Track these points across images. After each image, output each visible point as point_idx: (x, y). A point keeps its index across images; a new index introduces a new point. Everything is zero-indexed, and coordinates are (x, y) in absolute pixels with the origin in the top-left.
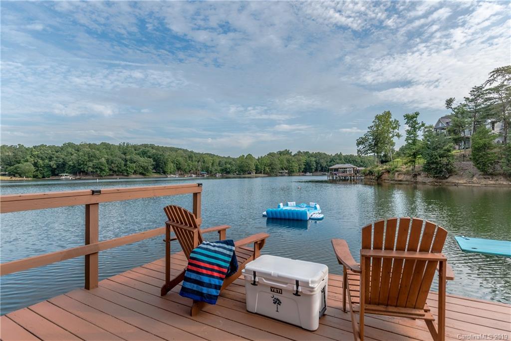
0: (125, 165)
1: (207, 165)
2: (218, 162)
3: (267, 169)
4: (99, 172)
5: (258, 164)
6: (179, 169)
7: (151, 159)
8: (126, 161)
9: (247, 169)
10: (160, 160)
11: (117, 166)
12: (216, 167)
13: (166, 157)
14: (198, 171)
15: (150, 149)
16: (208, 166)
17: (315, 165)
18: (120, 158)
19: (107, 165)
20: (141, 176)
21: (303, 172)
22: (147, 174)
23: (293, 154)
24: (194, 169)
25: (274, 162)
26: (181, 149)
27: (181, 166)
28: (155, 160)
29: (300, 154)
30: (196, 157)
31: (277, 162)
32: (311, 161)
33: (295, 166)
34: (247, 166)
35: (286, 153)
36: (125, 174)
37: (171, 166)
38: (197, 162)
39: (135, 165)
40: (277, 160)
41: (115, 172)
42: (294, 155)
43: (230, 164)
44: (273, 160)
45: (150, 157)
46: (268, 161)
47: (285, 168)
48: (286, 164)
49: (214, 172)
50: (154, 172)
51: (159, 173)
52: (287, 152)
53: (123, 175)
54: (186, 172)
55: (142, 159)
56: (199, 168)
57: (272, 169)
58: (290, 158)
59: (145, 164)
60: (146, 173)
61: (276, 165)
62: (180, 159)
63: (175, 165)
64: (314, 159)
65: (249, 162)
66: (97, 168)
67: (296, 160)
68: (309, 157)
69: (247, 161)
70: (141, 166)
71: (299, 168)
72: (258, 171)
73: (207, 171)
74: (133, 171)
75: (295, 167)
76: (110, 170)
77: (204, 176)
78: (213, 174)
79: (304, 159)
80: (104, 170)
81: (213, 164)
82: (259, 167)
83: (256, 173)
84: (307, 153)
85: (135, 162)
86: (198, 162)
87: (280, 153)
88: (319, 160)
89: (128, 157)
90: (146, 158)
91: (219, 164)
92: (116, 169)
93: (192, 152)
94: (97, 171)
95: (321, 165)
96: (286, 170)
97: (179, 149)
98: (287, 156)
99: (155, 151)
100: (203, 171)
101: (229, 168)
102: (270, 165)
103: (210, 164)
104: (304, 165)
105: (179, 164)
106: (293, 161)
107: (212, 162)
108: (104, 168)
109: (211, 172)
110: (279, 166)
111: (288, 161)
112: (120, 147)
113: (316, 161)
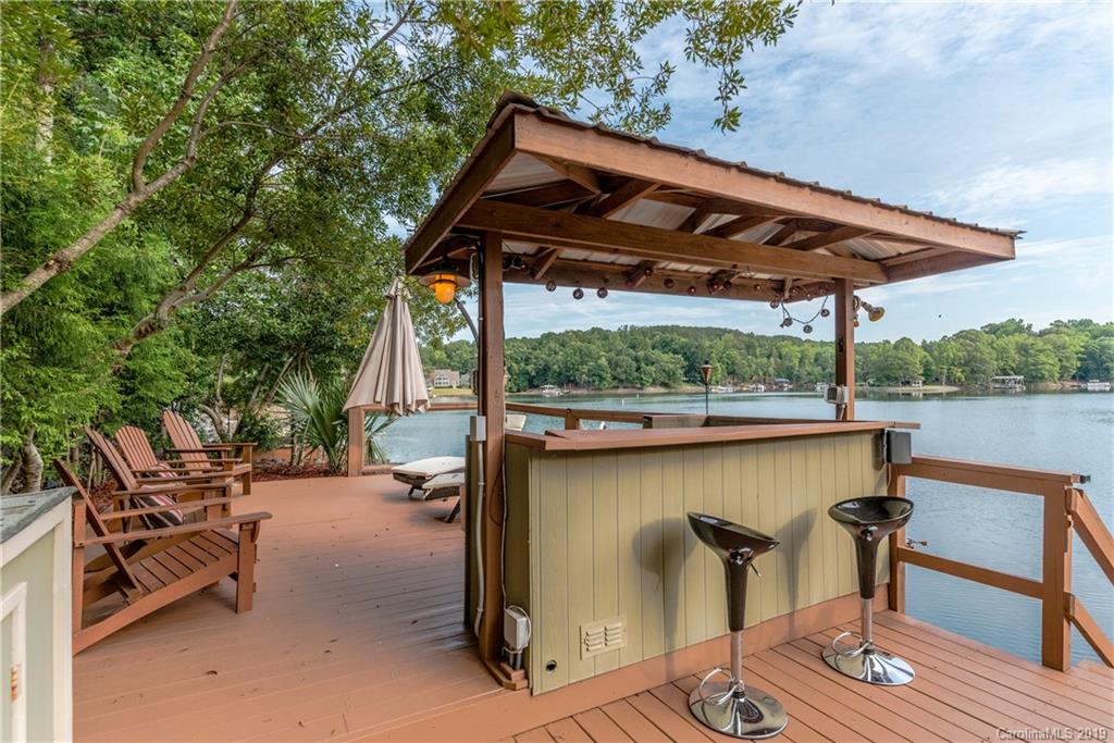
0: (638, 369)
1: (787, 363)
2: (813, 357)
3: (958, 373)
4: (597, 383)
5: (931, 360)
6: (732, 373)
7: (680, 356)
8: (637, 360)
9: (900, 373)
10: (697, 358)
11: (625, 372)
12: (809, 368)
13: (707, 351)
14: (770, 376)
15: (675, 336)
16: (791, 364)
18: (628, 355)
19: (609, 371)
20: (662, 390)
22: (673, 385)
23: (1036, 329)
24: (761, 373)
25: (978, 355)
26: (730, 331)
27: (735, 368)
28: (687, 359)
29: (1065, 329)
30: (760, 346)
31: (987, 353)
32: (1103, 348)
33: (1049, 363)
34: (901, 368)
35: (1015, 331)
36: (639, 386)
37: (717, 368)
38: (765, 360)
39: (653, 368)
40: (989, 350)
41: (621, 381)
42: (1042, 334)
44: (976, 349)
45: (675, 352)
46: (960, 354)
47: (1012, 369)
48: (1015, 357)
49: (805, 379)
50: (684, 381)
51: (694, 382)
52: (1017, 327)
53: (634, 387)
54: (744, 380)
55: (665, 357)
56: (771, 370)
57: (973, 371)
58: (1031, 340)
59: (671, 366)
60: (670, 382)
61: (983, 361)
62: (734, 353)
63: (724, 367)
65: (906, 356)
66: (594, 375)
67: (1050, 347)
68: (1095, 337)
69: (900, 355)
70: (664, 371)
71: (1062, 367)
72: (930, 377)
73: (789, 377)
74: (651, 380)
75: (1047, 367)
76: (615, 378)
77: (782, 387)
78: (802, 382)
79: (1077, 343)
80: (604, 379)
81: (801, 361)
82: (934, 368)
83: (924, 383)
84: (1086, 323)
85: (653, 363)
86: (768, 357)
87: (993, 329)
89: (641, 354)
90: (671, 355)
91: (816, 360)
92: (623, 377)
93: (751, 335)
94: (594, 381)
96: (1017, 374)
97: (725, 331)
98: (1018, 338)
99: (683, 339)
100: (779, 376)
102: (966, 364)
103: (796, 361)
104: (1080, 359)
105: (733, 363)
106: (1041, 351)
107: (799, 356)
108: (605, 376)
109: (798, 378)
110: (994, 365)
111: (1023, 349)
112: (622, 333)
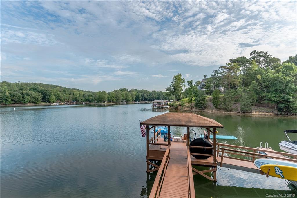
0: (23, 97)
1: (75, 96)
2: (83, 95)
3: (115, 100)
4: (4, 102)
5: (109, 97)
6: (58, 99)
7: (40, 93)
8: (23, 94)
9: (103, 100)
10: (46, 94)
11: (18, 98)
12: (81, 98)
13: (50, 92)
14: (70, 100)
15: (39, 86)
16: (77, 97)
17: (141, 97)
18: (19, 92)
19: (10, 97)
20: (33, 104)
21: (134, 101)
22: (37, 103)
23: (128, 90)
24: (68, 99)
25: (118, 96)
26: (58, 86)
27: (60, 97)
28: (43, 94)
29: (133, 91)
30: (68, 91)
31: (120, 95)
32: (139, 95)
33: (130, 98)
34: (103, 98)
35: (125, 90)
36: (23, 103)
37: (53, 97)
38: (69, 95)
39: (30, 97)
41: (16, 101)
42: (129, 91)
43: (91, 96)
44: (118, 94)
45: (38, 92)
46: (115, 95)
47: (124, 99)
48: (125, 97)
49: (80, 101)
50: (42, 101)
51: (45, 102)
53: (21, 104)
54: (62, 101)
55: (34, 93)
56: (71, 99)
57: (117, 99)
58: (128, 93)
59: (37, 97)
60: (36, 102)
61: (120, 97)
62: (59, 93)
63: (56, 97)
64: (140, 94)
65: (104, 95)
66: (3, 99)
67: (131, 94)
68: (138, 93)
69: (103, 95)
70: (34, 98)
71: (133, 99)
72: (109, 101)
73: (76, 100)
74: (28, 101)
76: (12, 100)
77: (74, 103)
78: (79, 102)
79: (135, 93)
80: (8, 101)
81: (79, 96)
83: (108, 102)
84: (136, 90)
85: (29, 95)
86: (70, 94)
87: (121, 90)
88: (143, 94)
89: (25, 92)
90: (37, 93)
91: (83, 96)
92: (17, 100)
93: (65, 88)
94: (3, 101)
95: (144, 97)
96: (125, 100)
97: (57, 86)
98: (125, 92)
99: (42, 88)
100: (73, 100)
101: (91, 99)
102: (116, 98)
103: (78, 96)
104: (135, 97)
105: (59, 96)
106: (129, 95)
107: (79, 94)
108: (8, 99)
109: (78, 101)
110: (121, 98)
111: (126, 95)
112: (17, 85)
113: (141, 95)
